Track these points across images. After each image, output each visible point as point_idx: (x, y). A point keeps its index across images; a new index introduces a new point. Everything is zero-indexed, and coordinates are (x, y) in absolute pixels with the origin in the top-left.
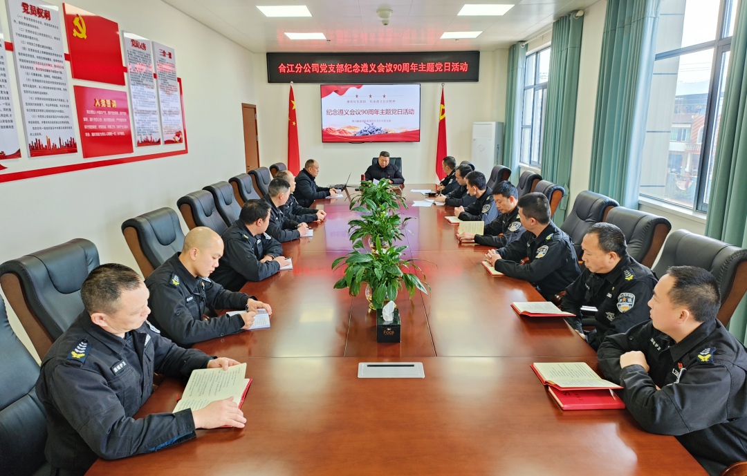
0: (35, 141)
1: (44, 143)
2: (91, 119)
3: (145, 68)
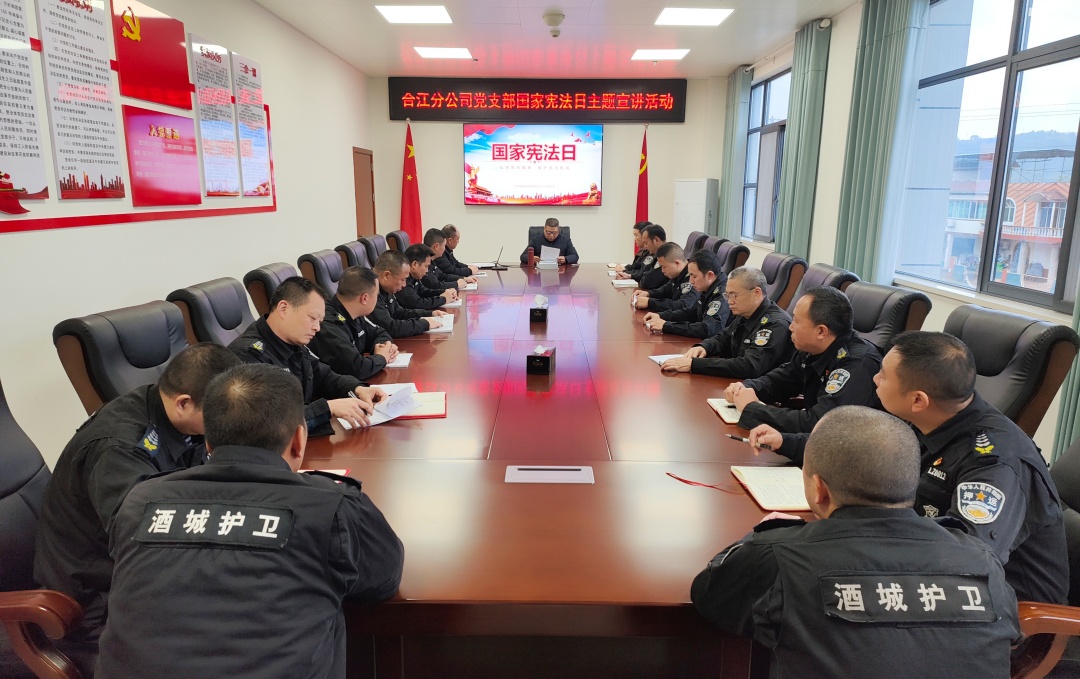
0: (68, 178)
1: (81, 182)
2: (144, 153)
3: (219, 87)
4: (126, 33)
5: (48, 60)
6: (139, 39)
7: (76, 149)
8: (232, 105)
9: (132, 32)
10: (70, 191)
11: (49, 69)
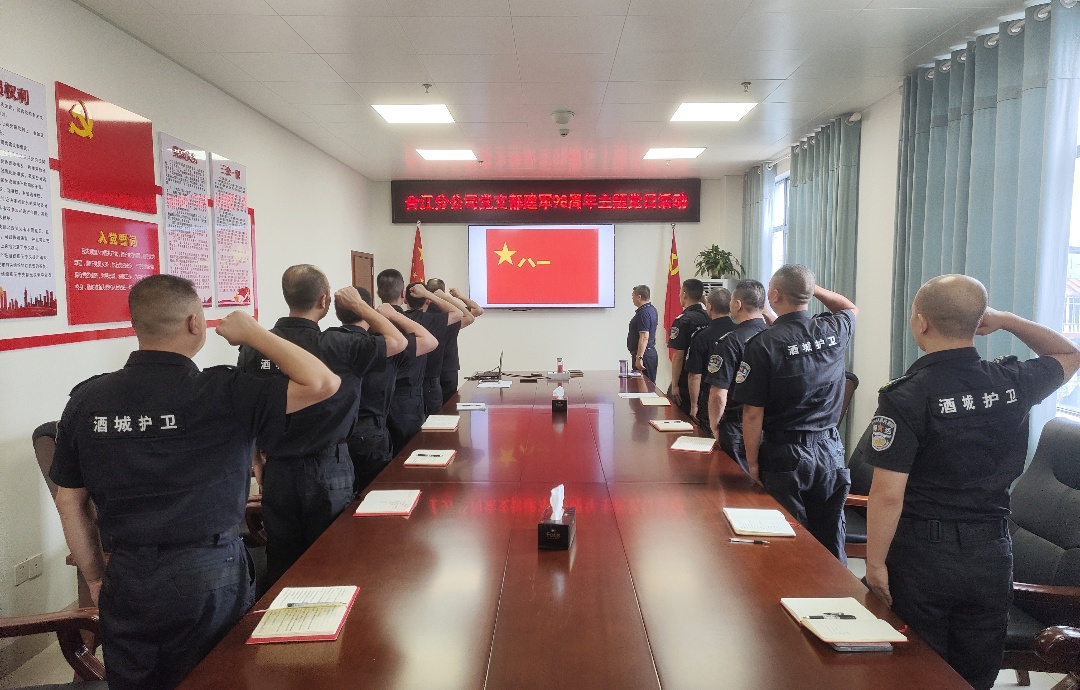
2: (88, 263)
3: (193, 190)
4: (73, 128)
6: (91, 136)
8: (209, 209)
9: (82, 128)
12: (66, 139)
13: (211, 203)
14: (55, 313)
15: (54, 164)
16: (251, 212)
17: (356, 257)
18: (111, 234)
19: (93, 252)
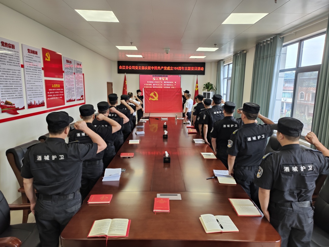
0: (30, 103)
1: (33, 103)
2: (50, 93)
3: (71, 71)
4: (46, 59)
5: (25, 70)
6: (50, 60)
7: (32, 94)
8: (74, 75)
9: (48, 59)
10: (30, 106)
11: (26, 72)
12: (45, 62)
13: (74, 73)
14: (44, 106)
15: (43, 69)
16: (83, 74)
17: (108, 83)
18: (55, 85)
19: (51, 90)
